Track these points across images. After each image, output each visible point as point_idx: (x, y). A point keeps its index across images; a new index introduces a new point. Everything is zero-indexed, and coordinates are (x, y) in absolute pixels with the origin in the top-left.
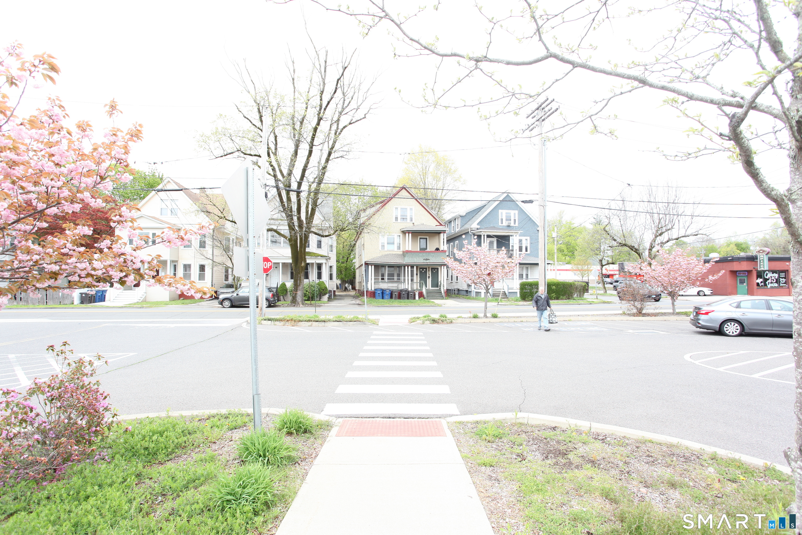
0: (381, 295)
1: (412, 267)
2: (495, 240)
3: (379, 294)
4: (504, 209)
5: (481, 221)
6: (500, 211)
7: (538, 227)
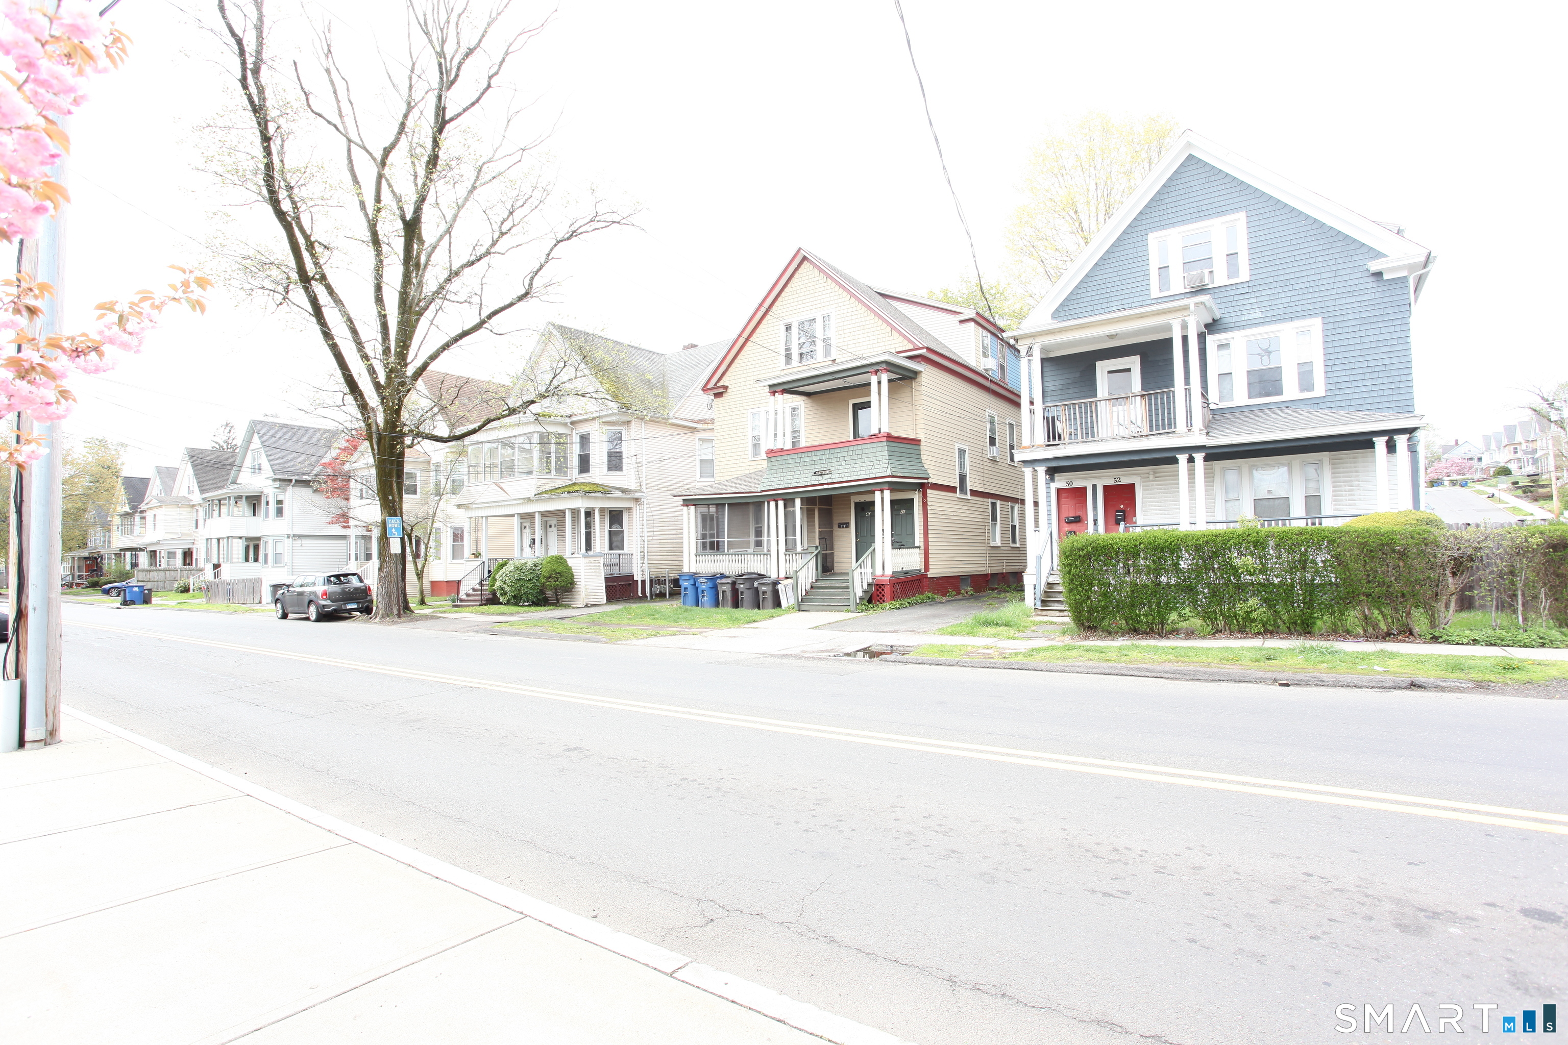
0: (691, 592)
1: (789, 501)
2: (1134, 362)
3: (686, 589)
4: (1174, 224)
5: (1066, 299)
6: (1154, 239)
7: (1379, 255)
